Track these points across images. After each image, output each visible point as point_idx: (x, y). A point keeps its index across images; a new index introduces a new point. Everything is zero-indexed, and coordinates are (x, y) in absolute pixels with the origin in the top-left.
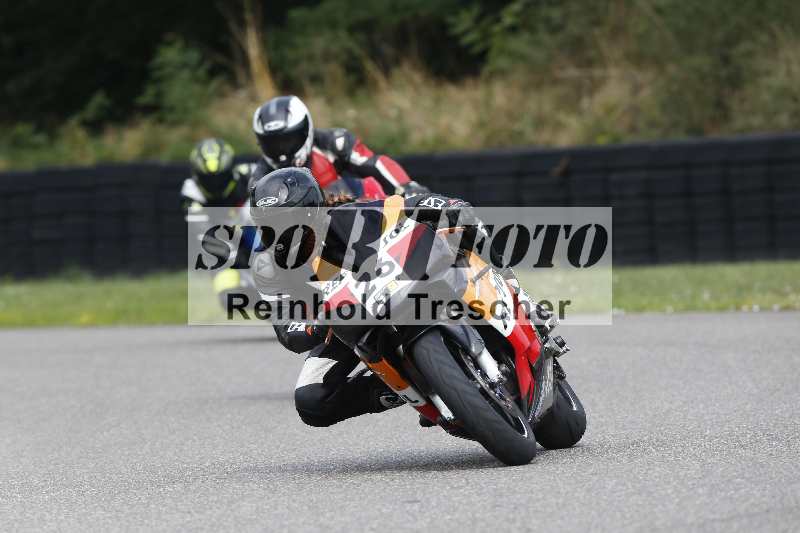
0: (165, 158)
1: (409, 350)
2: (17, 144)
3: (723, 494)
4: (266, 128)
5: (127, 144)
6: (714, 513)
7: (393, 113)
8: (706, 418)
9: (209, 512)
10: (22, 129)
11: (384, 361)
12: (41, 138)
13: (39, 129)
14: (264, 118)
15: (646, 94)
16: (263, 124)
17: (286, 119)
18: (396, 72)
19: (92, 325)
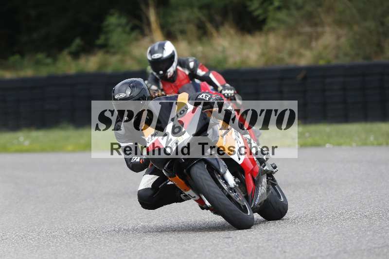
0: (109, 70)
1: (189, 171)
2: (38, 63)
3: (380, 235)
4: (153, 57)
5: (91, 63)
6: (375, 244)
7: (220, 49)
8: (372, 198)
9: (129, 242)
10: (40, 56)
11: (177, 176)
12: (49, 61)
13: (48, 56)
14: (152, 52)
15: (343, 40)
16: (151, 55)
17: (162, 53)
18: (222, 30)
19: (73, 151)
